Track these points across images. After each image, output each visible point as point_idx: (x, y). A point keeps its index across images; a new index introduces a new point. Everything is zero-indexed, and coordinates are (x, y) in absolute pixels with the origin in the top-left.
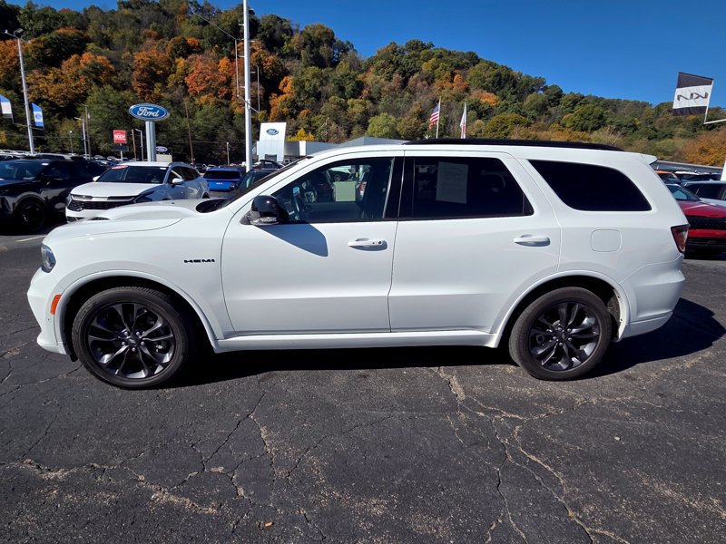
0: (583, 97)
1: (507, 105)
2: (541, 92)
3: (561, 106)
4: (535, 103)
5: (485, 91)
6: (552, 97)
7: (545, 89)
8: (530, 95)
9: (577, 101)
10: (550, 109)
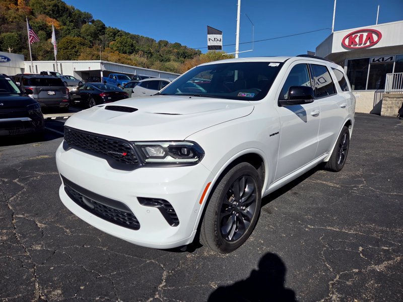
0: (119, 31)
1: (69, 30)
2: (90, 24)
3: (106, 36)
4: (89, 31)
5: (48, 17)
6: (99, 28)
7: (93, 22)
8: (84, 25)
9: (115, 33)
10: (100, 37)
